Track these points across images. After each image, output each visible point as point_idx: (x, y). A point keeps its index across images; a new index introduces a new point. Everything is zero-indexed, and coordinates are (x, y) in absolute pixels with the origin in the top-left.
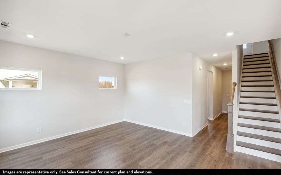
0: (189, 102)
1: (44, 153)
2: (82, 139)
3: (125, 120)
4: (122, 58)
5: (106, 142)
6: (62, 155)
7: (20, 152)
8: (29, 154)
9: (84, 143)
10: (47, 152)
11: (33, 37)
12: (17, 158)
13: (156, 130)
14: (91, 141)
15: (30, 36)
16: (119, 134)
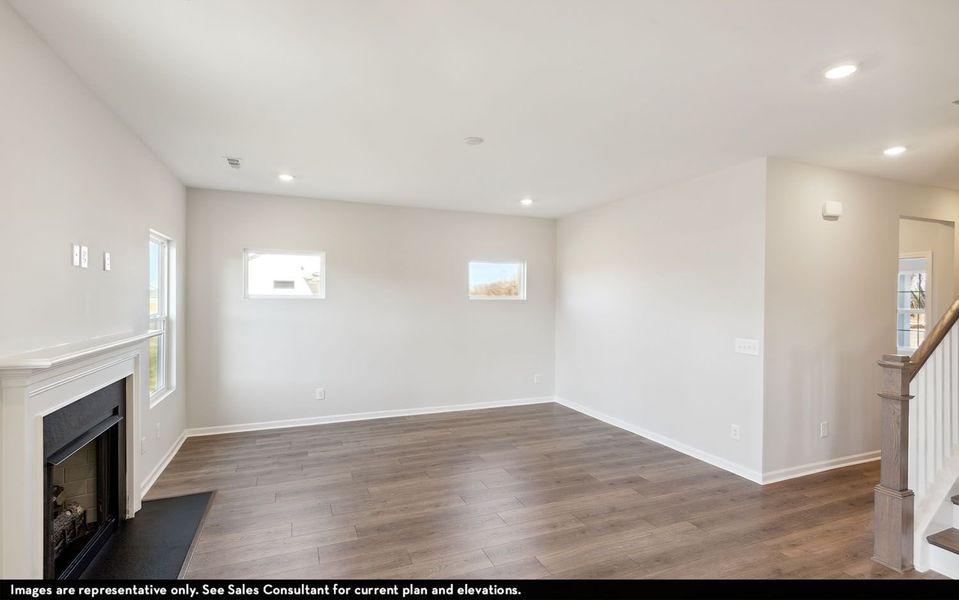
0: (752, 347)
1: (314, 446)
2: (406, 431)
3: (557, 399)
4: (527, 202)
5: (460, 446)
6: (344, 456)
7: (279, 435)
8: (290, 443)
9: (407, 439)
10: (321, 445)
11: (291, 178)
12: (269, 445)
13: (638, 443)
14: (426, 438)
15: (286, 178)
16: (508, 435)
